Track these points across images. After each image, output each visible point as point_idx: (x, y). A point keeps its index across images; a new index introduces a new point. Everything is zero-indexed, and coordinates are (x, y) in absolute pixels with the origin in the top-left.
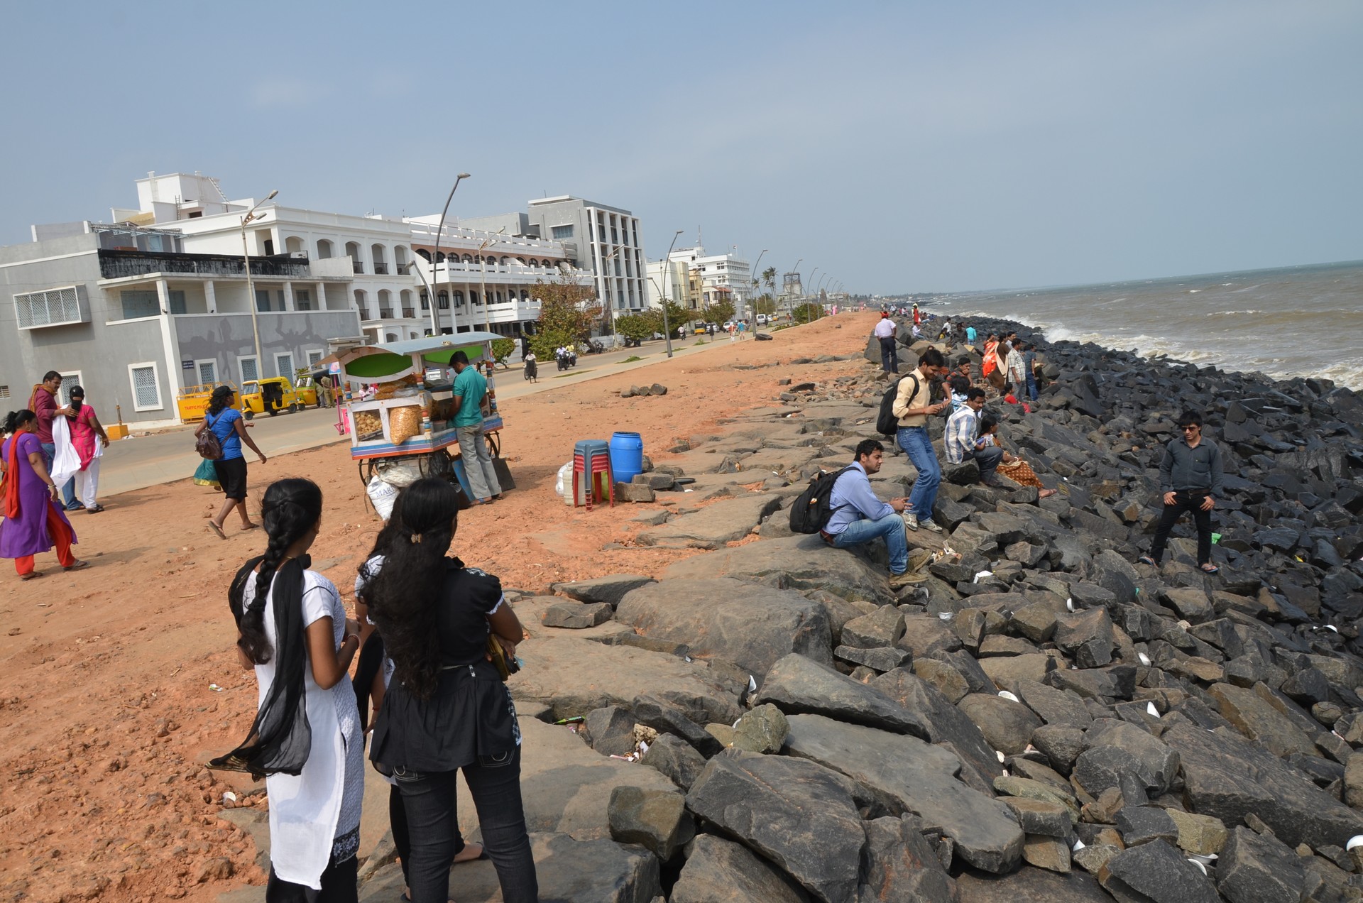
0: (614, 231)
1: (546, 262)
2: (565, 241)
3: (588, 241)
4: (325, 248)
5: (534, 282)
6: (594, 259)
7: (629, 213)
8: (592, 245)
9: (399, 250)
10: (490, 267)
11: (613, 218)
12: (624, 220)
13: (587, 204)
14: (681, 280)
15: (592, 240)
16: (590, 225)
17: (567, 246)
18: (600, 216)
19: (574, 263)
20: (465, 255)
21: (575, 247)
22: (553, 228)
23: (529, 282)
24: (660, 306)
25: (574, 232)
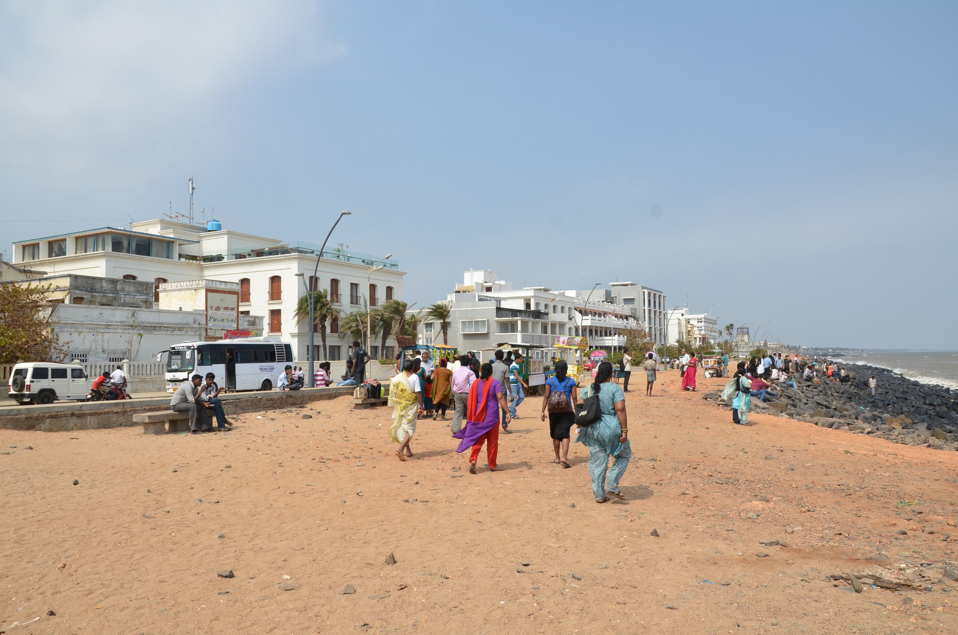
0: (655, 302)
1: (621, 317)
2: (631, 306)
3: (641, 307)
4: (546, 306)
5: (623, 328)
6: (645, 316)
7: (661, 292)
8: (644, 310)
9: (570, 309)
10: (600, 318)
11: (655, 295)
12: (660, 296)
13: (643, 288)
14: (684, 330)
15: (644, 307)
16: (644, 299)
17: (632, 309)
18: (649, 294)
19: (635, 318)
20: (590, 312)
21: (635, 310)
22: (624, 299)
23: (621, 327)
24: (677, 344)
25: (635, 302)
